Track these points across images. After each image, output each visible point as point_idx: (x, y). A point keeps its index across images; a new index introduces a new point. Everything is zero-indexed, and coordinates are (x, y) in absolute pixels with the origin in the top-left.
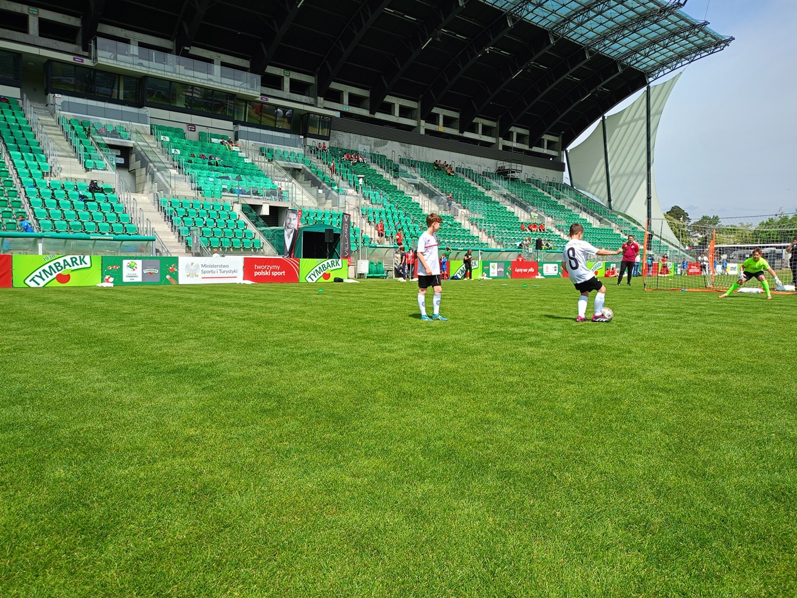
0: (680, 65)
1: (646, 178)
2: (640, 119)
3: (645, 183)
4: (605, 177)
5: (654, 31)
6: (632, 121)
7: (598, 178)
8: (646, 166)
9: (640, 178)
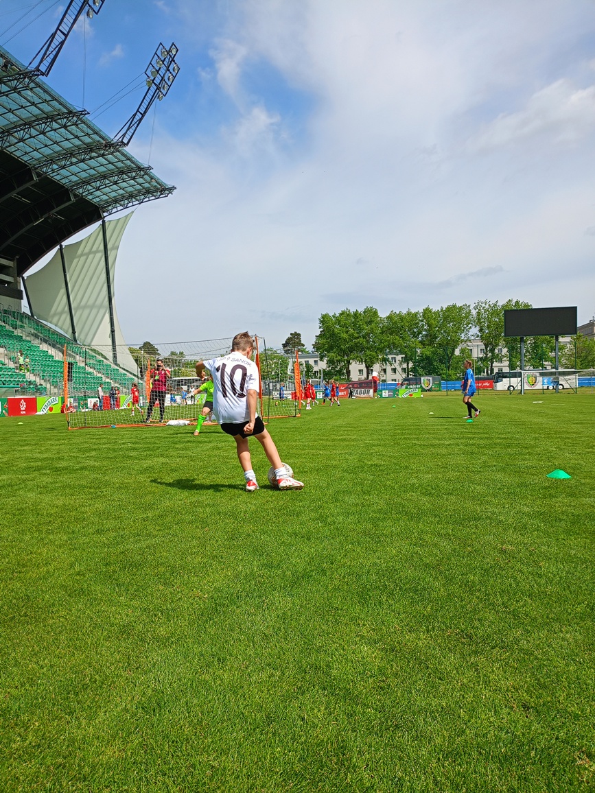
0: (131, 204)
1: (108, 311)
2: (97, 251)
3: (107, 316)
4: (67, 308)
5: (103, 165)
6: (90, 252)
7: (60, 309)
8: (107, 299)
9: (102, 311)
